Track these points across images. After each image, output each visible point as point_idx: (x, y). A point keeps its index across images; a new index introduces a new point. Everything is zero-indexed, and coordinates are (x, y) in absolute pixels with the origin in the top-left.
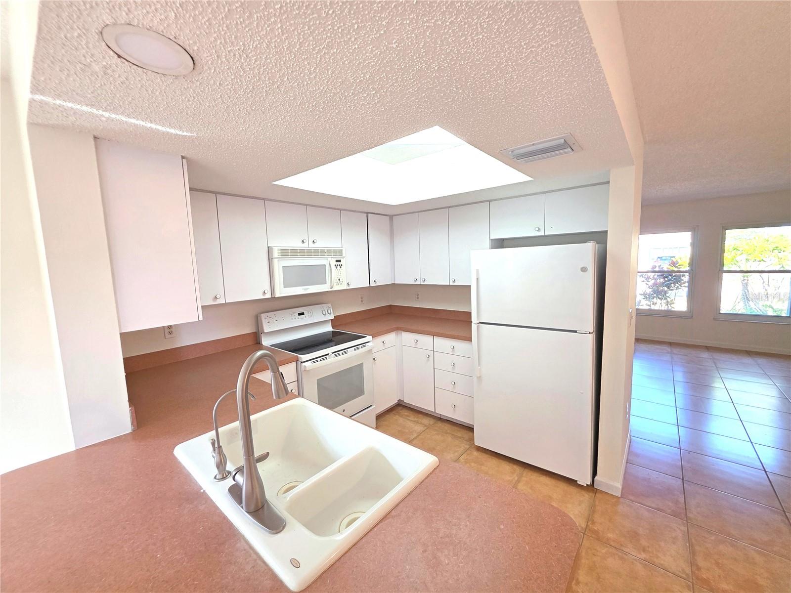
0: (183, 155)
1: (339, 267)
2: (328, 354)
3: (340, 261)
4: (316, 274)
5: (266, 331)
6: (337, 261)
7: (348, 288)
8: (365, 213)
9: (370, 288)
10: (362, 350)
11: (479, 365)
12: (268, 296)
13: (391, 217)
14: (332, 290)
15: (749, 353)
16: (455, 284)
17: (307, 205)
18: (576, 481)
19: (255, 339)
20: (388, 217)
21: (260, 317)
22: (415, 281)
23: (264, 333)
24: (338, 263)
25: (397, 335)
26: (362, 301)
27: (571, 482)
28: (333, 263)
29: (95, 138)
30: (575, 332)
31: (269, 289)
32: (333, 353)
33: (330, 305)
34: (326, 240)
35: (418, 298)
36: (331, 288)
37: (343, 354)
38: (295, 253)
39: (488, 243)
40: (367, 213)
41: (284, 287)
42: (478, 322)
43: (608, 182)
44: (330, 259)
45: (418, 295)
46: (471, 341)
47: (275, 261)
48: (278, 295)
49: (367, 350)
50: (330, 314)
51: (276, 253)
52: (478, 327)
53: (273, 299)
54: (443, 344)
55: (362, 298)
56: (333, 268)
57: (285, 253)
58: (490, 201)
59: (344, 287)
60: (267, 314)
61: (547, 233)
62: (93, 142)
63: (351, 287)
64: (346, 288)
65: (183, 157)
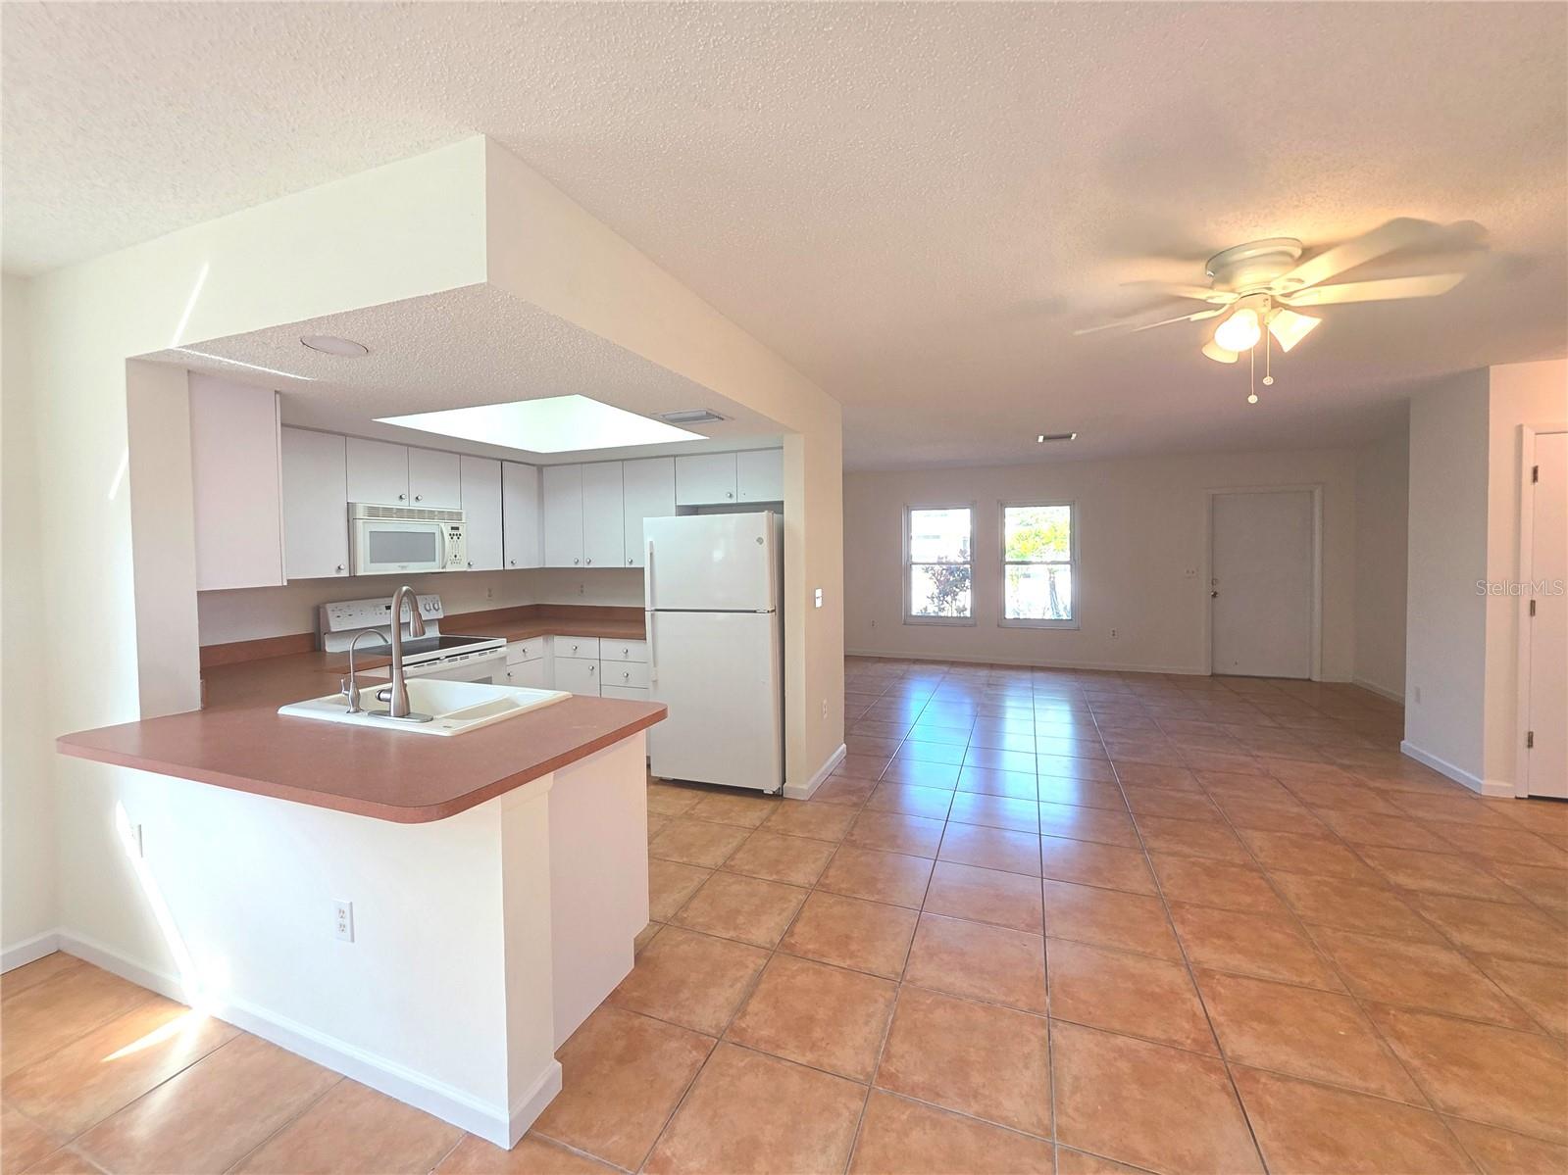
0: (278, 389)
1: (455, 537)
2: (438, 659)
3: (457, 529)
4: (423, 545)
5: (333, 630)
6: (453, 528)
7: (469, 570)
8: (498, 460)
9: (504, 572)
10: (489, 656)
11: (655, 666)
12: (345, 574)
13: (540, 468)
14: (444, 570)
15: (1033, 669)
16: (633, 566)
17: (408, 445)
18: (763, 791)
19: (313, 643)
20: (535, 468)
21: (325, 608)
22: (576, 563)
23: (329, 632)
24: (455, 532)
25: (547, 641)
26: (489, 596)
27: (757, 794)
28: (447, 531)
29: (189, 371)
30: (755, 612)
31: (346, 563)
32: (447, 657)
33: (437, 597)
34: (438, 496)
35: (582, 591)
36: (443, 568)
37: (461, 659)
38: (388, 512)
39: (674, 510)
40: (502, 461)
41: (372, 562)
42: (653, 608)
43: (782, 448)
44: (442, 525)
45: (582, 587)
46: (645, 639)
47: (359, 523)
48: (360, 573)
49: (496, 657)
50: (437, 610)
51: (360, 513)
52: (652, 615)
53: (353, 579)
54: (612, 648)
55: (490, 591)
56: (447, 537)
57: (373, 512)
58: (675, 456)
59: (464, 568)
60: (338, 604)
61: (739, 501)
62: (186, 377)
63: (474, 569)
64: (464, 570)
65: (276, 392)
